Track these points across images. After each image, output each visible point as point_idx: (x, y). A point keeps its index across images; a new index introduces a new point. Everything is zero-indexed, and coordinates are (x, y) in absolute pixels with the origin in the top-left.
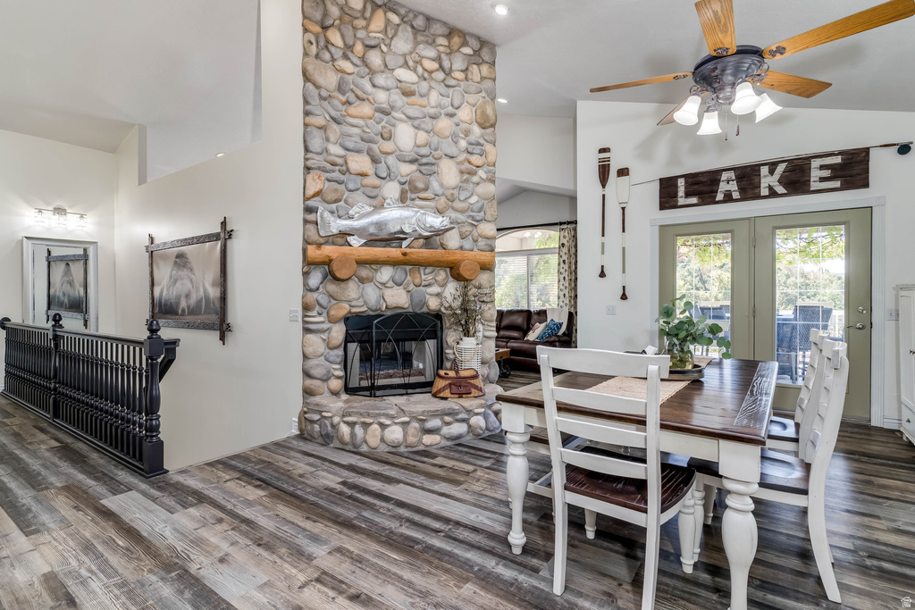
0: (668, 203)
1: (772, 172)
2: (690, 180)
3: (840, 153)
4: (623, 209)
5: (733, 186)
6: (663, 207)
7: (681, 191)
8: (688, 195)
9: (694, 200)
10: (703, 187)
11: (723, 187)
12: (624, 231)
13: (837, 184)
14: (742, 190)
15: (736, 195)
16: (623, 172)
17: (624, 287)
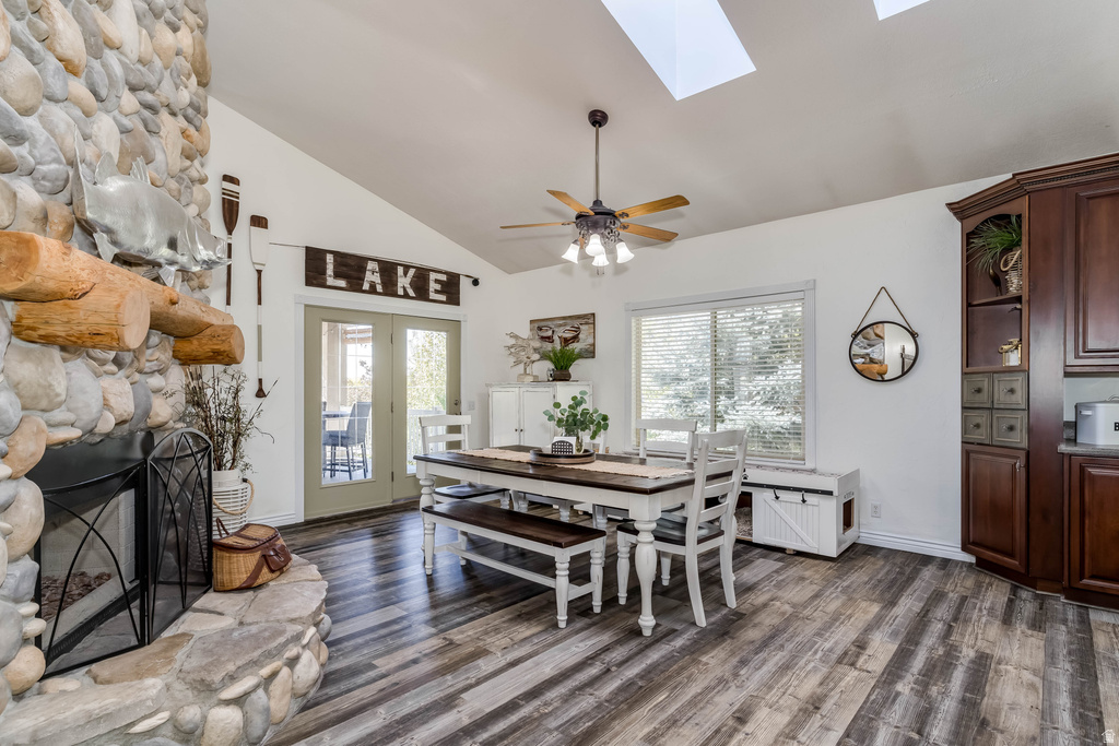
0: (315, 279)
1: (405, 274)
2: (339, 259)
3: (446, 273)
4: (259, 272)
5: (377, 278)
6: (309, 282)
7: (330, 270)
8: (337, 275)
9: (342, 283)
10: (351, 269)
11: (369, 277)
12: (260, 303)
13: (443, 298)
14: (384, 284)
15: (379, 288)
16: (259, 222)
17: (260, 380)
